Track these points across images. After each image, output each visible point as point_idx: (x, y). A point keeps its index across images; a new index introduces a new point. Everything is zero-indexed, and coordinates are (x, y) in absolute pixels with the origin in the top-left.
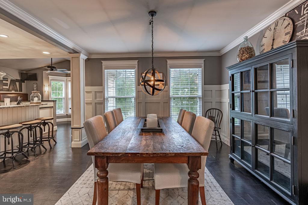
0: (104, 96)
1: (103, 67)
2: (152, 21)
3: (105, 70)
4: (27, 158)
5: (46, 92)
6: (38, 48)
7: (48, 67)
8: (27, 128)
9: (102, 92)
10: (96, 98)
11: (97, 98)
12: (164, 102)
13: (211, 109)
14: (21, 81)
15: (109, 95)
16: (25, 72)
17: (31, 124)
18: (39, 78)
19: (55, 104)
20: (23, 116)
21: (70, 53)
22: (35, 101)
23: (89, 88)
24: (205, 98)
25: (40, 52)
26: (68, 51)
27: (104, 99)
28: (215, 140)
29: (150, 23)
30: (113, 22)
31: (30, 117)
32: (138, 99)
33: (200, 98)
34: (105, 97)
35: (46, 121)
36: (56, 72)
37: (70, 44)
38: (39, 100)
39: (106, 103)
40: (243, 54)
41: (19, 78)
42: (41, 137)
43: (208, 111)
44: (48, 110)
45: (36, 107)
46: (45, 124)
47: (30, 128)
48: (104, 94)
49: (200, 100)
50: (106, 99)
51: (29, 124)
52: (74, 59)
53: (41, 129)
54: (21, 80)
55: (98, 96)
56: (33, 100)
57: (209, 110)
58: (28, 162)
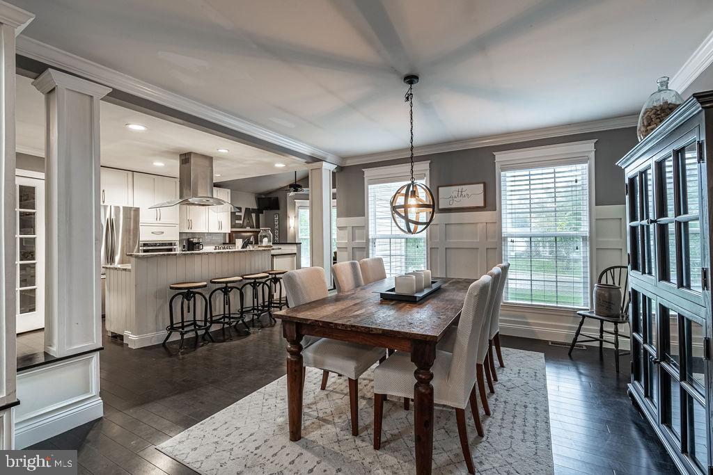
0: (368, 235)
1: (366, 180)
2: (411, 94)
3: (370, 187)
4: (248, 328)
5: (292, 228)
6: (266, 160)
7: (291, 186)
8: (250, 283)
9: (365, 227)
10: (353, 239)
11: (355, 240)
12: (487, 249)
13: (614, 268)
14: (258, 211)
15: (378, 233)
16: (263, 197)
17: (255, 278)
18: (282, 205)
19: (299, 250)
20: (247, 267)
21: (307, 163)
22: (264, 244)
23: (344, 221)
24: (600, 239)
25: (271, 165)
26: (304, 161)
27: (368, 240)
28: (613, 347)
29: (407, 98)
30: (353, 106)
31: (257, 268)
32: (431, 240)
33: (584, 238)
34: (370, 237)
35: (277, 276)
36: (301, 192)
37: (305, 149)
38: (269, 241)
39: (370, 248)
40: (649, 125)
41: (255, 207)
42: (271, 302)
43: (605, 271)
44: (288, 260)
45: (266, 252)
46: (276, 280)
47: (255, 284)
48: (368, 231)
49: (586, 244)
50: (371, 241)
51: (252, 279)
52: (314, 171)
53: (270, 288)
54: (258, 209)
55: (357, 235)
56: (262, 242)
57: (610, 269)
58: (248, 334)
